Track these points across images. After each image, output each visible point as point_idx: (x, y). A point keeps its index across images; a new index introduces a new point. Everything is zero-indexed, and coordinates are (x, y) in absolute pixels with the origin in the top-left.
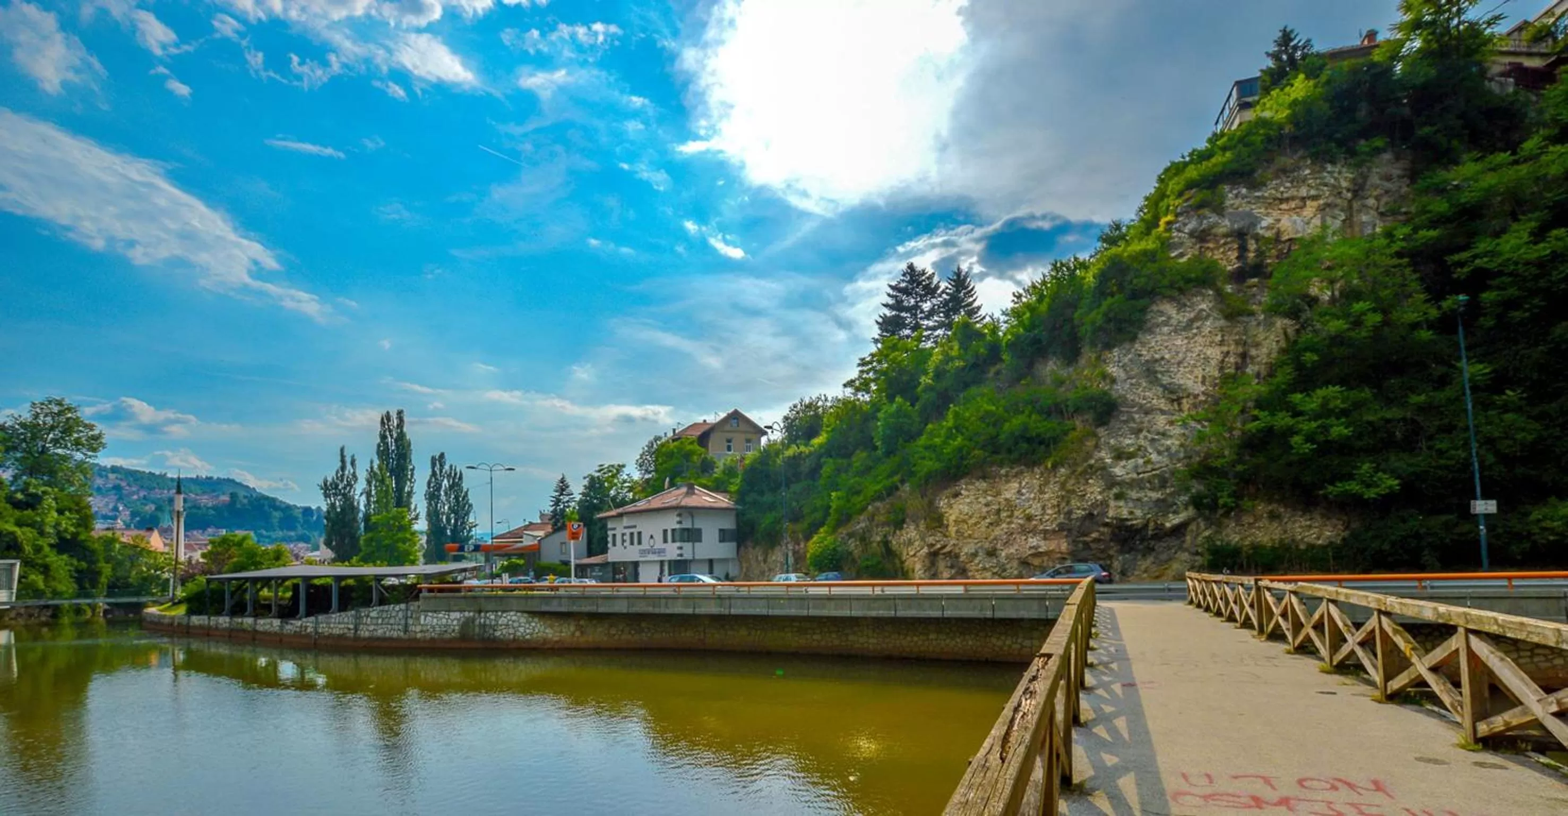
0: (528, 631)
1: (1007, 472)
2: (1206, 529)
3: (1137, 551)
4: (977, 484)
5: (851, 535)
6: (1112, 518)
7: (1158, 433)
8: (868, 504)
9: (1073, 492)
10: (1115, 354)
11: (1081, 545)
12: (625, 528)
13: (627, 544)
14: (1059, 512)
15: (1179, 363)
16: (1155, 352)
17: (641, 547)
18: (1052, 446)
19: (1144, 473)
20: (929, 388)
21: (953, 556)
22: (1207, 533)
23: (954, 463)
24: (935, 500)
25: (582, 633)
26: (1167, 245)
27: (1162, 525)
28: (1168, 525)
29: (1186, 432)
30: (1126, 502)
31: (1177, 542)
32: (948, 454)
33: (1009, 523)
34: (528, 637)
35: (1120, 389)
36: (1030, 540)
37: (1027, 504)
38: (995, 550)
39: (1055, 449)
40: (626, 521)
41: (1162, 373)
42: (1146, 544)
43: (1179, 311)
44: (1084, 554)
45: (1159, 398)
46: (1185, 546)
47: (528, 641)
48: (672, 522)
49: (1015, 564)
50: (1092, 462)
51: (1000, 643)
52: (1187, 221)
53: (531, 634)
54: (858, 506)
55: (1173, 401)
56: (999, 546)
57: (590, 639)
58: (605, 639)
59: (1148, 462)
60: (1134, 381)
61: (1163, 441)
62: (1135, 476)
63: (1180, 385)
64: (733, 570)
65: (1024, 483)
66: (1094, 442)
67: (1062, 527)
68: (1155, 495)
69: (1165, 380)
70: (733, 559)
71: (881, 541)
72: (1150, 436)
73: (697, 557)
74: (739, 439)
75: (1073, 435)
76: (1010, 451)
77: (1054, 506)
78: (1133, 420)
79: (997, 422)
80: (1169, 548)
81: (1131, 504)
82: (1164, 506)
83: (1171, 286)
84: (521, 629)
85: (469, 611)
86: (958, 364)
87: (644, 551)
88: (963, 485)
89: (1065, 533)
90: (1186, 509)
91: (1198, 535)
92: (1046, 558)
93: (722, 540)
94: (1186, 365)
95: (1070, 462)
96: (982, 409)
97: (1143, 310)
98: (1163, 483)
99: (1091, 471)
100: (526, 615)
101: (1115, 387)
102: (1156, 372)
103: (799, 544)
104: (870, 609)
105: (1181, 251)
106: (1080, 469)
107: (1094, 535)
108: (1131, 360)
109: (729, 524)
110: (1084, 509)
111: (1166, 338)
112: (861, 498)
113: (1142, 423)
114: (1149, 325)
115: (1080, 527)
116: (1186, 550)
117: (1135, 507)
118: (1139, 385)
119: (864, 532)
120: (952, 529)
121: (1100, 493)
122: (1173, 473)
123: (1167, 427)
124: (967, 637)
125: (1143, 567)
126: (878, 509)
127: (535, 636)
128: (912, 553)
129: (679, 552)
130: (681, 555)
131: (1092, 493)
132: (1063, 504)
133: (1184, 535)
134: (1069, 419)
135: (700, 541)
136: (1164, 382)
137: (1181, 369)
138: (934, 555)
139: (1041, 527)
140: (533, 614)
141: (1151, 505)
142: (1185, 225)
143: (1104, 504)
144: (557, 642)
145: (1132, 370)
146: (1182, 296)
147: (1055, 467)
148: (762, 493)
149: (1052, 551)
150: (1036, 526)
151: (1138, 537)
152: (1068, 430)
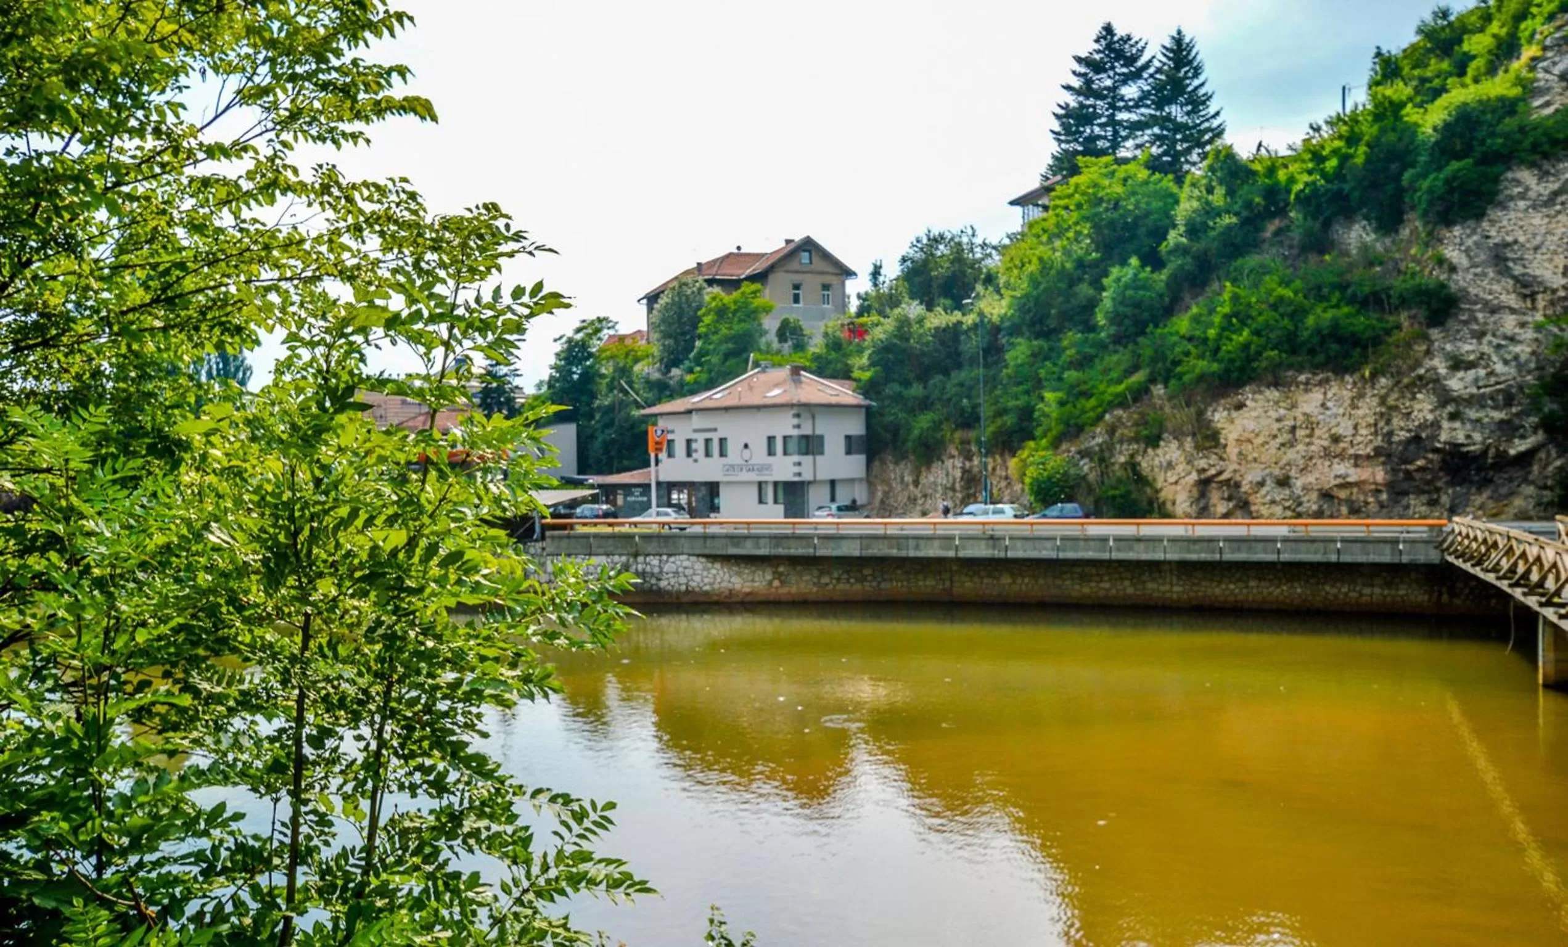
0: (706, 580)
1: (1308, 380)
2: (1559, 457)
3: (1471, 482)
4: (1268, 393)
5: (1083, 454)
6: (1445, 443)
7: (1506, 337)
8: (1105, 412)
9: (1395, 408)
10: (1456, 233)
11: (1401, 475)
12: (696, 431)
13: (700, 454)
14: (1376, 433)
15: (1536, 249)
16: (1507, 234)
17: (724, 460)
18: (1370, 350)
19: (1486, 386)
20: (1179, 250)
21: (1232, 486)
22: (1558, 463)
23: (1238, 364)
24: (1206, 409)
25: (782, 583)
26: (1530, 89)
27: (1505, 452)
28: (1512, 452)
29: (1539, 336)
30: (1463, 423)
31: (1520, 473)
32: (1229, 352)
33: (1308, 444)
34: (707, 588)
35: (1460, 281)
36: (1336, 466)
37: (1333, 422)
38: (1288, 478)
39: (1374, 353)
40: (697, 421)
41: (1514, 260)
42: (1483, 474)
43: (1540, 179)
44: (1406, 486)
45: (1508, 293)
46: (1531, 477)
47: (707, 593)
48: (785, 426)
49: (1314, 496)
50: (1422, 371)
51: (1335, 591)
52: (1557, 59)
53: (711, 584)
54: (1092, 414)
55: (1525, 297)
56: (1293, 473)
57: (794, 590)
58: (815, 589)
59: (1491, 373)
60: (1479, 270)
61: (1511, 348)
62: (1474, 390)
63: (1535, 277)
64: (860, 494)
65: (1330, 395)
66: (1424, 347)
67: (1378, 451)
68: (1498, 415)
69: (1518, 270)
70: (861, 480)
71: (1126, 463)
72: (1495, 341)
73: (819, 477)
74: (811, 284)
75: (1397, 336)
76: (1312, 352)
77: (1369, 425)
78: (1476, 320)
79: (1298, 314)
80: (1511, 480)
81: (1468, 426)
82: (1509, 429)
83: (1535, 148)
84: (697, 578)
85: (620, 555)
86: (1228, 220)
87: (732, 466)
88: (1247, 394)
89: (1382, 459)
90: (1535, 432)
91: (1547, 464)
92: (1355, 490)
93: (849, 452)
94: (1544, 250)
95: (1394, 370)
96: (1275, 294)
97: (1496, 180)
98: (1509, 400)
99: (1421, 383)
100: (703, 560)
101: (1454, 277)
102: (1506, 259)
103: (970, 459)
104: (1189, 552)
105: (1547, 98)
106: (1406, 380)
107: (1420, 463)
108: (1476, 243)
109: (856, 427)
110: (1409, 431)
111: (1521, 215)
112: (1093, 402)
113: (1486, 324)
114: (1501, 197)
115: (1402, 453)
116: (1532, 483)
117: (1474, 430)
118: (1485, 275)
119: (1102, 451)
120: (1232, 451)
121: (1432, 411)
122: (1521, 388)
123: (1517, 330)
124: (1296, 584)
125: (1478, 502)
126: (1119, 419)
127: (716, 586)
128: (1173, 479)
129: (797, 469)
130: (799, 474)
131: (1420, 411)
132: (1381, 424)
133: (1530, 465)
134: (1391, 313)
135: (822, 453)
136: (1516, 273)
137: (1538, 256)
138: (1204, 484)
139: (1351, 451)
140: (713, 558)
141: (1493, 427)
142: (1555, 64)
143: (1436, 425)
144: (748, 594)
145: (1477, 256)
146: (1545, 162)
147: (1374, 376)
148: (907, 384)
149: (1364, 482)
150: (1344, 449)
151: (1474, 466)
152: (1392, 329)
